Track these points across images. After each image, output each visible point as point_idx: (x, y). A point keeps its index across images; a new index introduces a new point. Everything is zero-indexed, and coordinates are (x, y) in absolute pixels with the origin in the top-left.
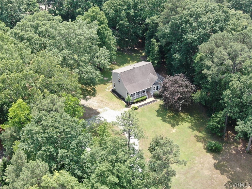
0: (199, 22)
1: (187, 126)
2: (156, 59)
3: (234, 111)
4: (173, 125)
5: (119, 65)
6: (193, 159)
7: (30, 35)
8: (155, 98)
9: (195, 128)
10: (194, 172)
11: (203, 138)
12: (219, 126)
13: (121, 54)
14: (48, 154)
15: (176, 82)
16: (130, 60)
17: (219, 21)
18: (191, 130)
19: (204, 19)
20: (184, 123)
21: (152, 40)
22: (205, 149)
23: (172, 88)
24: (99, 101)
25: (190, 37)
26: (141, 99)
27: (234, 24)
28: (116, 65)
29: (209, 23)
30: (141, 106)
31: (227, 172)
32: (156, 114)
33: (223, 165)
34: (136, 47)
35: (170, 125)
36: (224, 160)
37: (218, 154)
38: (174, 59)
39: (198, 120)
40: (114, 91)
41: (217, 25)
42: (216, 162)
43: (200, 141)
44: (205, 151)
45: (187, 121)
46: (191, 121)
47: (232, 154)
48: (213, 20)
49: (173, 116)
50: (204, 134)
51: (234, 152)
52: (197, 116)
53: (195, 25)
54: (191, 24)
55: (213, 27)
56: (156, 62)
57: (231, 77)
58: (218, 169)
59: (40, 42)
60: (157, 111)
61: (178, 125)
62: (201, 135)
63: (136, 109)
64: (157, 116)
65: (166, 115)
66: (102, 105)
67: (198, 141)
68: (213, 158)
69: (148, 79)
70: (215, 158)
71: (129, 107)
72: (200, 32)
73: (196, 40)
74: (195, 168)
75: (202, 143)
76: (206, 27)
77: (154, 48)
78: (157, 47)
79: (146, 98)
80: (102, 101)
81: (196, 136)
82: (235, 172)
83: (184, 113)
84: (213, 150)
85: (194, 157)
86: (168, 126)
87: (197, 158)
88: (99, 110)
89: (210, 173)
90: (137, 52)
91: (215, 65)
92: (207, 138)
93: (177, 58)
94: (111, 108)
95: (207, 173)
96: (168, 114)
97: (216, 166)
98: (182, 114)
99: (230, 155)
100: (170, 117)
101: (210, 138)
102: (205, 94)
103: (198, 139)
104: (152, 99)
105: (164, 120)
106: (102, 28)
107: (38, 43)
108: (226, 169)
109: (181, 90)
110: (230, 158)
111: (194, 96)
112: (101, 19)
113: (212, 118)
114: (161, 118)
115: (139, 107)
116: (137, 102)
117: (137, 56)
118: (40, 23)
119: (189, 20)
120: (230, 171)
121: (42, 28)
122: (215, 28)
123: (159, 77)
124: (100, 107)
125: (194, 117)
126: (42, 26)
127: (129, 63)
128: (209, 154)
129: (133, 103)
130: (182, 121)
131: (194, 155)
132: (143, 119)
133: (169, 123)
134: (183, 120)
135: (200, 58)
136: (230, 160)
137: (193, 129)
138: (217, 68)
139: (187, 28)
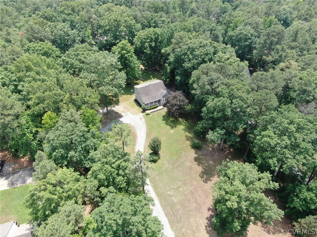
0: (194, 55)
1: (182, 128)
2: (168, 78)
3: (208, 123)
4: (172, 127)
5: (144, 81)
6: (181, 153)
7: (72, 61)
8: (164, 107)
9: (187, 130)
10: (180, 163)
11: (191, 138)
12: (202, 130)
13: (147, 73)
14: (60, 154)
15: (176, 97)
16: (152, 77)
17: (209, 54)
18: (184, 131)
19: (197, 52)
20: (180, 126)
21: (165, 64)
22: (191, 146)
23: (172, 101)
24: (124, 108)
25: (187, 65)
26: (153, 107)
27: (219, 57)
28: (142, 81)
29: (201, 56)
30: (153, 112)
31: (203, 164)
32: (162, 118)
33: (201, 158)
34: (158, 68)
35: (170, 127)
36: (202, 155)
37: (199, 150)
38: (177, 80)
39: (190, 124)
40: (136, 101)
41: (207, 57)
42: (196, 156)
43: (188, 140)
44: (191, 147)
45: (183, 125)
46: (186, 124)
47: (209, 151)
48: (204, 53)
49: (174, 120)
50: (192, 135)
51: (211, 149)
52: (190, 121)
53: (191, 56)
54: (188, 56)
55: (203, 59)
56: (168, 80)
57: (208, 98)
58: (197, 162)
59: (78, 67)
60: (163, 117)
61: (175, 127)
62: (190, 135)
63: (149, 114)
64: (163, 120)
65: (169, 119)
66: (126, 110)
67: (187, 140)
68: (195, 153)
69: (159, 93)
70: (196, 153)
71: (144, 113)
72: (194, 62)
73: (190, 68)
74: (181, 160)
75: (190, 141)
76: (198, 58)
77: (167, 70)
78: (169, 70)
79: (158, 107)
80: (126, 108)
81: (186, 136)
82: (208, 164)
83: (181, 118)
84: (196, 147)
85: (182, 151)
86: (169, 127)
87: (184, 153)
88: (123, 114)
89: (190, 164)
90: (158, 71)
91: (199, 88)
92: (194, 138)
93: (178, 79)
94: (131, 113)
95: (188, 164)
96: (170, 119)
97: (196, 159)
98: (180, 119)
99: (207, 151)
100: (171, 121)
101: (196, 138)
102: (193, 107)
103: (188, 138)
104: (162, 107)
105: (167, 124)
106: (128, 56)
107: (77, 67)
108: (202, 161)
109: (178, 103)
110: (207, 154)
111: (186, 108)
112: (128, 50)
113: (198, 124)
114: (165, 122)
115: (151, 113)
116: (150, 109)
117: (158, 74)
118: (80, 53)
119: (186, 53)
120: (205, 163)
121: (81, 56)
122: (205, 59)
123: (167, 92)
124: (124, 112)
125: (188, 122)
126: (81, 55)
127: (151, 79)
128: (192, 150)
129: (147, 110)
130: (179, 125)
131: (182, 150)
132: (152, 122)
133: (170, 125)
134: (180, 123)
135: (193, 81)
136: (207, 155)
137: (185, 131)
138: (200, 90)
139: (185, 58)
